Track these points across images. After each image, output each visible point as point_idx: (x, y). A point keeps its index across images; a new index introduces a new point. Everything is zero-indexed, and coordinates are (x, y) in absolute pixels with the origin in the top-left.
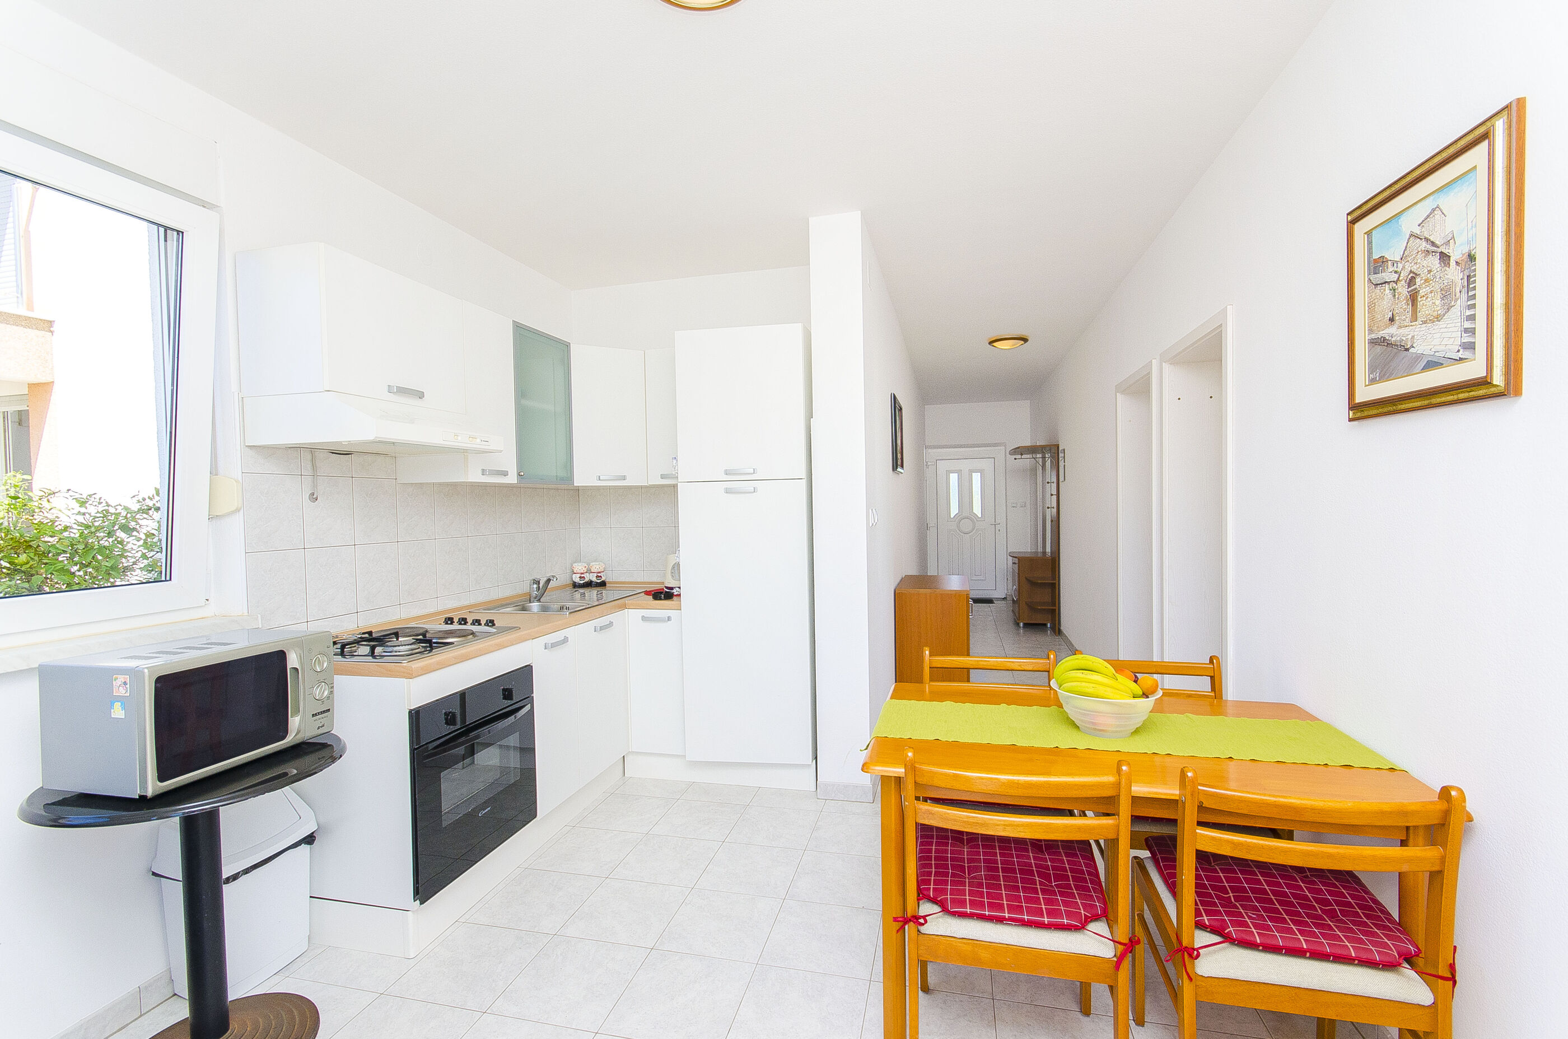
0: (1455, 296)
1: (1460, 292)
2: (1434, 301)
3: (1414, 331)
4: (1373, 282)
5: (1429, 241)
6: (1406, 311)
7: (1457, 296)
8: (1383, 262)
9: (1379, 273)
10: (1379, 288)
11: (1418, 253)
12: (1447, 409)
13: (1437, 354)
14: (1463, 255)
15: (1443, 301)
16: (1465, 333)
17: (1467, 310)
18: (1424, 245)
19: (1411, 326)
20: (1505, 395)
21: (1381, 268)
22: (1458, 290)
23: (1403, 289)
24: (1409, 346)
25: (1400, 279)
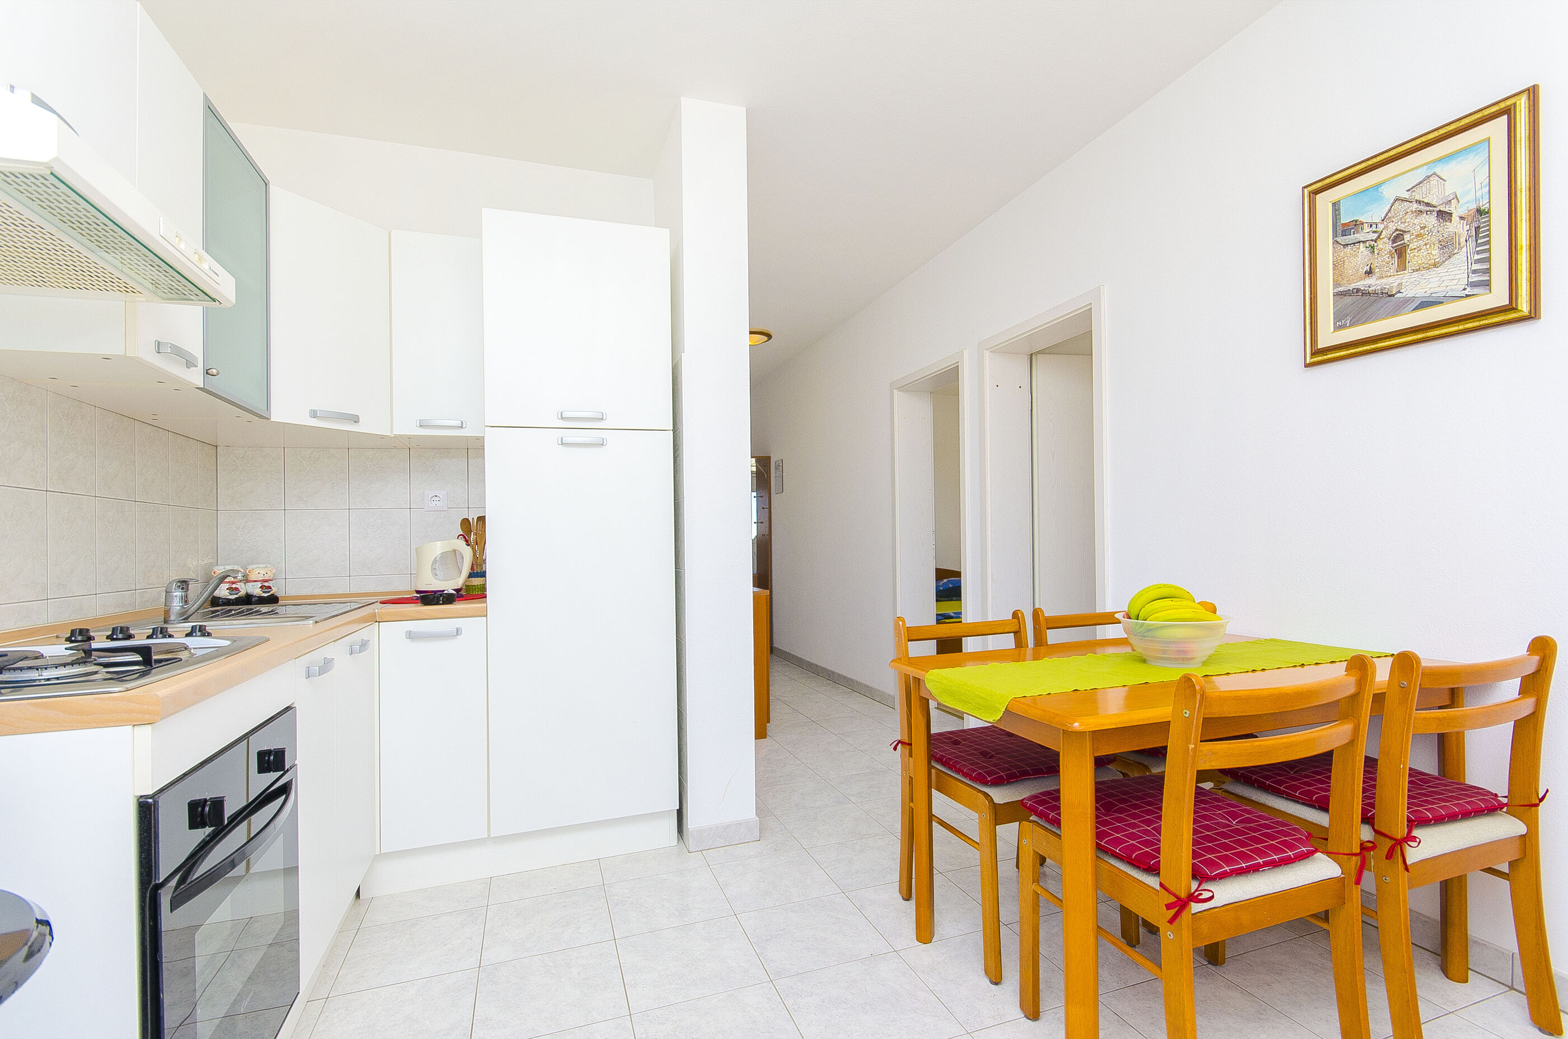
0: (1459, 244)
1: (1466, 241)
2: (1430, 252)
3: (1402, 279)
4: (1342, 243)
5: (1422, 203)
6: (1391, 263)
7: (1462, 245)
8: (1355, 225)
9: (1350, 235)
10: (1350, 248)
11: (1406, 214)
12: (1450, 339)
13: (1433, 295)
14: (1469, 211)
15: (1442, 251)
16: (1472, 273)
17: (1476, 255)
18: (1415, 206)
19: (1398, 275)
20: (1533, 318)
21: (1352, 230)
22: (1463, 240)
23: (1385, 246)
24: (1394, 293)
25: (1381, 237)
